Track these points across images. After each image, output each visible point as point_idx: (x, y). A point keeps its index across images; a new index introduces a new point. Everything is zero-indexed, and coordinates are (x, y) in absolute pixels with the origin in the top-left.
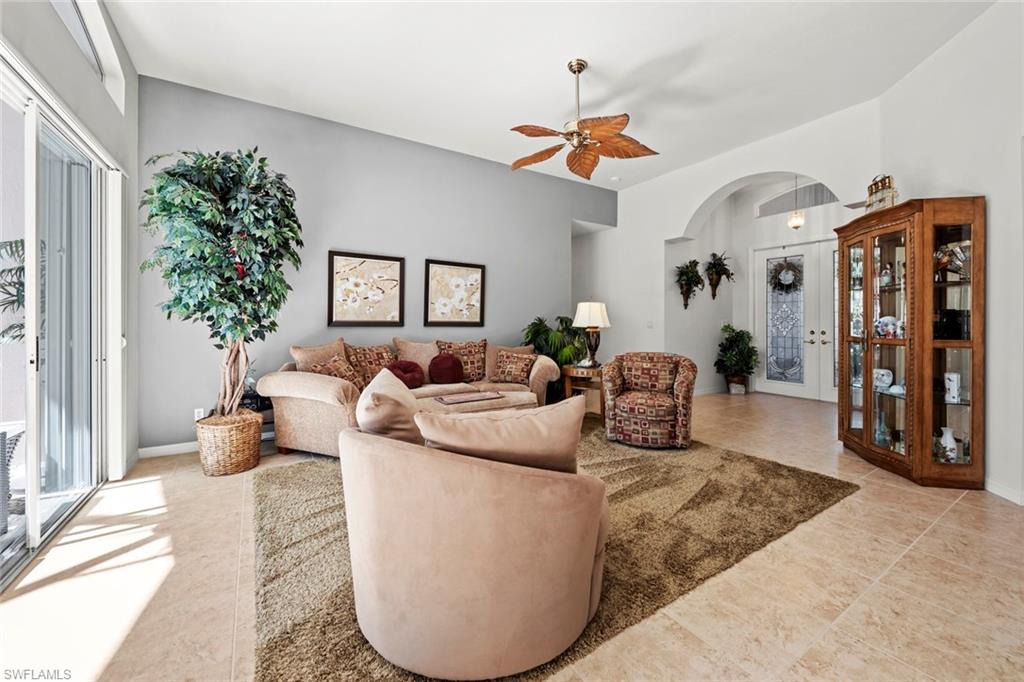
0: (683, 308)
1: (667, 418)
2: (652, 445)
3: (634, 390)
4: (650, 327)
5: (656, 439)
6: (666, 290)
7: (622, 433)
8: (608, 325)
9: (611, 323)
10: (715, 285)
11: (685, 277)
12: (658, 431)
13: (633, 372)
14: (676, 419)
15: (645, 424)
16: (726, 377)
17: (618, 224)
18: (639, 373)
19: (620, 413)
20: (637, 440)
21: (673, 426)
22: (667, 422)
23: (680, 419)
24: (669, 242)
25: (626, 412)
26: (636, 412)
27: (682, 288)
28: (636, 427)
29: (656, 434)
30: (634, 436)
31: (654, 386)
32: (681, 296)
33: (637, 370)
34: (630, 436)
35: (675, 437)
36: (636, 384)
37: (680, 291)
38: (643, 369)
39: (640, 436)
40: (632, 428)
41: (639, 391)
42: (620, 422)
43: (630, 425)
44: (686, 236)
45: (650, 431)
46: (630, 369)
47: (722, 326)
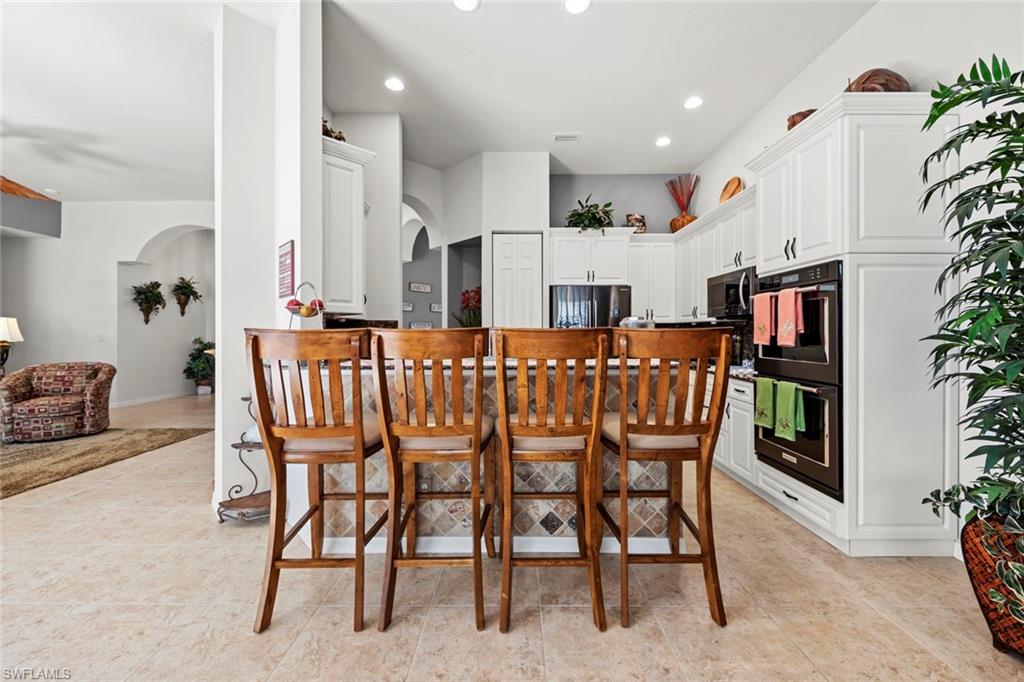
0: (144, 323)
1: (72, 413)
2: (56, 437)
3: (44, 396)
4: (102, 341)
5: (61, 431)
6: (119, 307)
7: (21, 433)
8: (20, 338)
9: (24, 336)
10: (183, 305)
11: (143, 296)
12: (63, 424)
13: (44, 380)
14: (83, 412)
15: (47, 421)
16: (196, 381)
17: (62, 236)
18: (51, 380)
19: (17, 416)
20: (38, 436)
21: (81, 419)
22: (73, 415)
23: (87, 412)
24: (121, 263)
25: (24, 414)
26: (36, 412)
27: (140, 304)
28: (36, 425)
29: (60, 427)
30: (34, 433)
31: (67, 390)
32: (142, 313)
33: (48, 378)
34: (30, 434)
35: (83, 426)
36: (46, 390)
37: (139, 308)
38: (56, 377)
39: (42, 432)
40: (31, 427)
41: (50, 396)
42: (18, 424)
43: (29, 425)
44: (139, 261)
45: (54, 425)
46: (40, 378)
47: (193, 339)
